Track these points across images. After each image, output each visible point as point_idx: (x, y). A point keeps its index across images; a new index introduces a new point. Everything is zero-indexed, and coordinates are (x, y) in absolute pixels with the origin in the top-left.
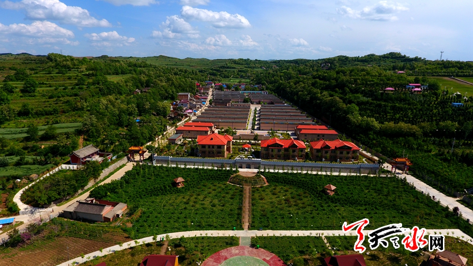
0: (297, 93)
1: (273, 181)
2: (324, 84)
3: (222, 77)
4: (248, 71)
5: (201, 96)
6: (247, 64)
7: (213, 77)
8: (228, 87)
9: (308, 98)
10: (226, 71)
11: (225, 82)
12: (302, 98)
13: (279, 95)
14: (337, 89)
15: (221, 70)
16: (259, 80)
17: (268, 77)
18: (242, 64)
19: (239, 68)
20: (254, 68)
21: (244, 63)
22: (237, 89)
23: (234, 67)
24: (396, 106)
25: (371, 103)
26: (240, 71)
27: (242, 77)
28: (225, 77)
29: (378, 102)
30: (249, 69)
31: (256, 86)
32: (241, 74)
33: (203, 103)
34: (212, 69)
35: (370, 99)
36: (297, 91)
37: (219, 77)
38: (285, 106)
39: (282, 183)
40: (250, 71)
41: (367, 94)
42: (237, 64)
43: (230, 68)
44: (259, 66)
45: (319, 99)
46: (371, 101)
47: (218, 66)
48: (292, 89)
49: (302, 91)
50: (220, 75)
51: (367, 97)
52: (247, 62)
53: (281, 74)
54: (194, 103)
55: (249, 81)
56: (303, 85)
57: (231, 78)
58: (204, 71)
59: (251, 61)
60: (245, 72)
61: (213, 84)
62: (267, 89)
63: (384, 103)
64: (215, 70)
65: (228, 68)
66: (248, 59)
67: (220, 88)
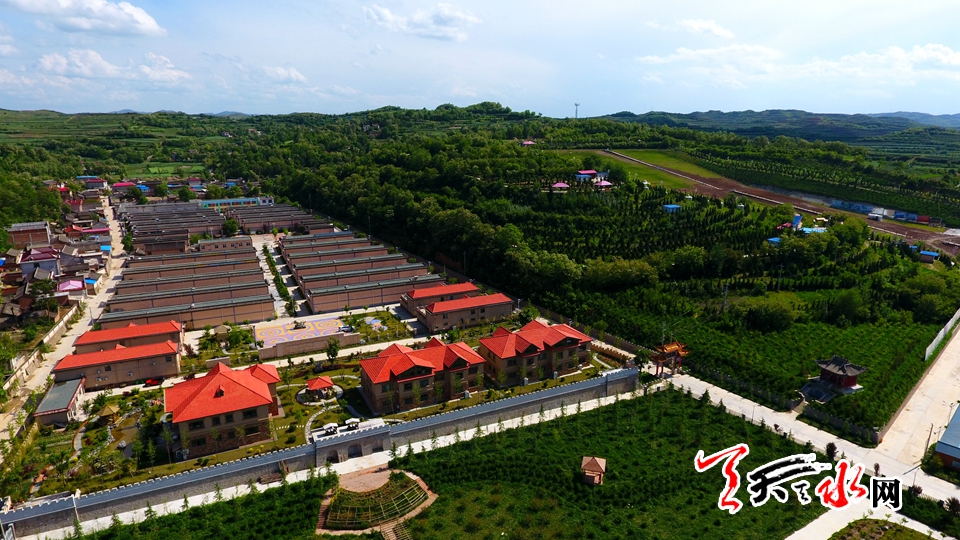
0: (354, 200)
1: (443, 481)
2: (411, 177)
3: (121, 160)
4: (189, 144)
5: (85, 225)
6: (181, 125)
7: (97, 163)
8: (156, 189)
9: (390, 211)
10: (128, 144)
11: (137, 176)
12: (372, 211)
13: (305, 206)
14: (448, 188)
15: (113, 142)
16: (233, 167)
17: (255, 158)
18: (169, 127)
19: (163, 135)
20: (202, 134)
21: (173, 123)
22: (184, 196)
23: (150, 133)
24: (581, 219)
25: (536, 218)
26: (170, 144)
27: (177, 158)
28: (130, 160)
29: (548, 215)
30: (191, 139)
31: (232, 183)
32: (171, 152)
33: (103, 248)
34: (84, 141)
35: (527, 208)
36: (351, 194)
37: (113, 164)
38: (338, 236)
39: (467, 479)
40: (195, 144)
41: (519, 198)
42: (155, 125)
43: (139, 136)
44: (215, 131)
45: (421, 215)
46: (534, 213)
47: (99, 132)
48: (334, 189)
49: (366, 195)
50: (113, 155)
51: (523, 204)
52: (179, 120)
53: (285, 150)
54: (75, 252)
55: (201, 168)
56: (362, 181)
57: (146, 163)
58: (60, 145)
59: (189, 117)
60: (181, 147)
61: (105, 184)
62: (265, 189)
63: (560, 216)
64: (95, 143)
65: (132, 136)
66: (181, 114)
67: (134, 195)
